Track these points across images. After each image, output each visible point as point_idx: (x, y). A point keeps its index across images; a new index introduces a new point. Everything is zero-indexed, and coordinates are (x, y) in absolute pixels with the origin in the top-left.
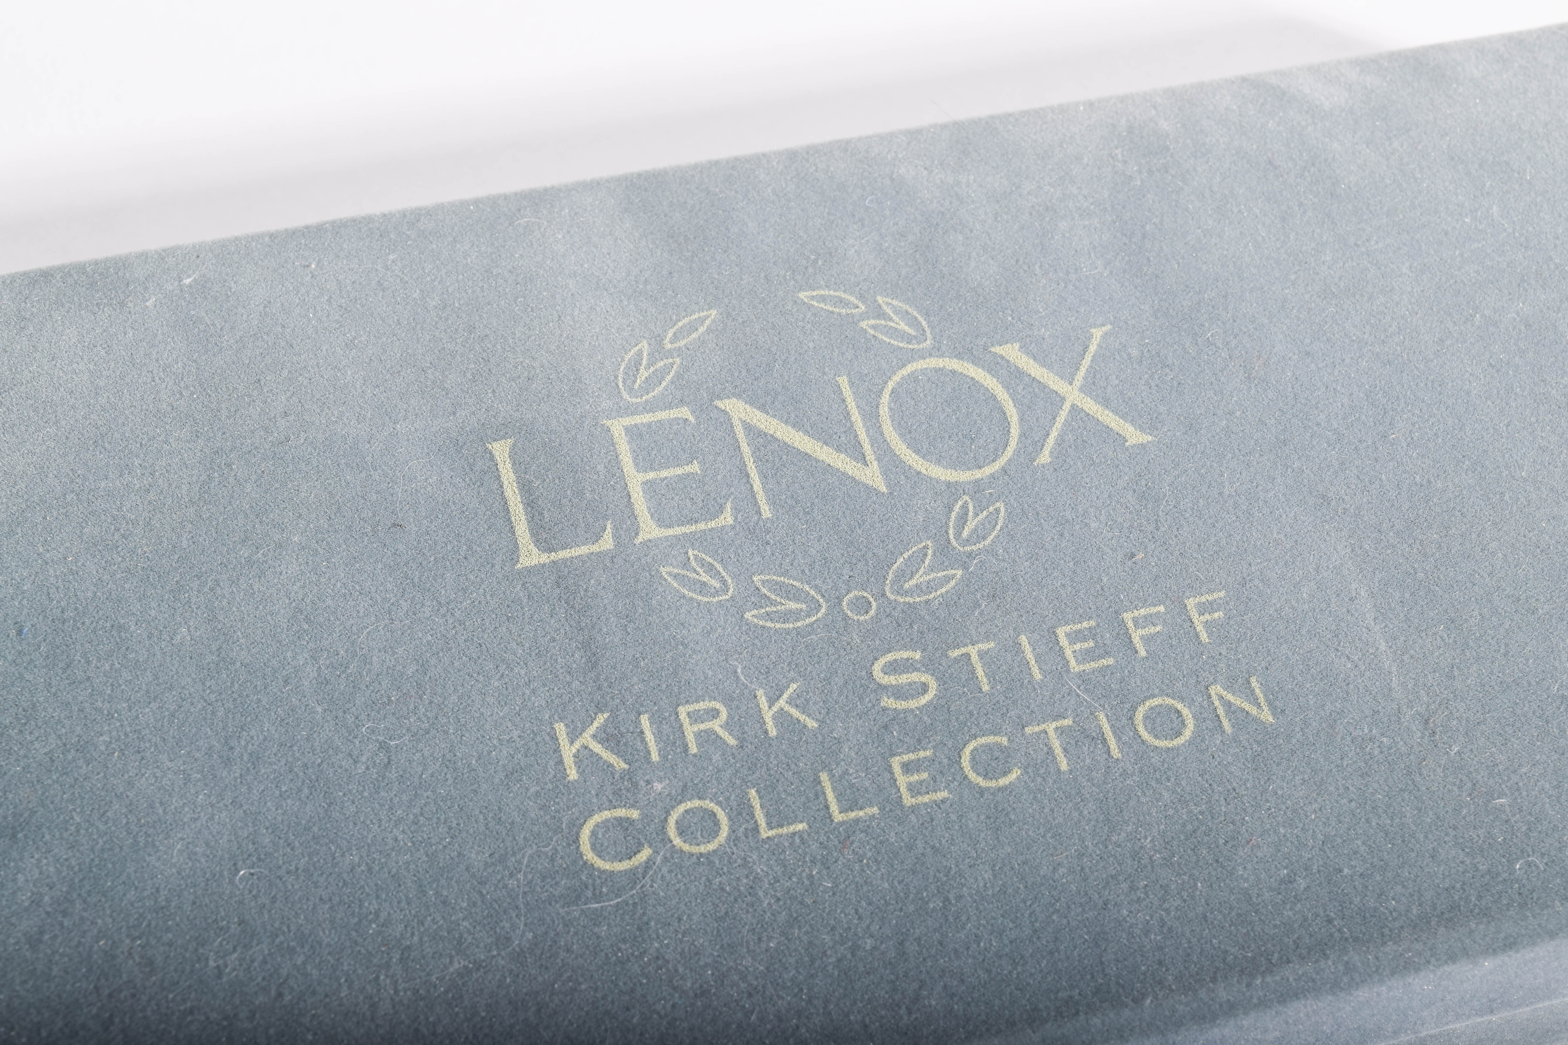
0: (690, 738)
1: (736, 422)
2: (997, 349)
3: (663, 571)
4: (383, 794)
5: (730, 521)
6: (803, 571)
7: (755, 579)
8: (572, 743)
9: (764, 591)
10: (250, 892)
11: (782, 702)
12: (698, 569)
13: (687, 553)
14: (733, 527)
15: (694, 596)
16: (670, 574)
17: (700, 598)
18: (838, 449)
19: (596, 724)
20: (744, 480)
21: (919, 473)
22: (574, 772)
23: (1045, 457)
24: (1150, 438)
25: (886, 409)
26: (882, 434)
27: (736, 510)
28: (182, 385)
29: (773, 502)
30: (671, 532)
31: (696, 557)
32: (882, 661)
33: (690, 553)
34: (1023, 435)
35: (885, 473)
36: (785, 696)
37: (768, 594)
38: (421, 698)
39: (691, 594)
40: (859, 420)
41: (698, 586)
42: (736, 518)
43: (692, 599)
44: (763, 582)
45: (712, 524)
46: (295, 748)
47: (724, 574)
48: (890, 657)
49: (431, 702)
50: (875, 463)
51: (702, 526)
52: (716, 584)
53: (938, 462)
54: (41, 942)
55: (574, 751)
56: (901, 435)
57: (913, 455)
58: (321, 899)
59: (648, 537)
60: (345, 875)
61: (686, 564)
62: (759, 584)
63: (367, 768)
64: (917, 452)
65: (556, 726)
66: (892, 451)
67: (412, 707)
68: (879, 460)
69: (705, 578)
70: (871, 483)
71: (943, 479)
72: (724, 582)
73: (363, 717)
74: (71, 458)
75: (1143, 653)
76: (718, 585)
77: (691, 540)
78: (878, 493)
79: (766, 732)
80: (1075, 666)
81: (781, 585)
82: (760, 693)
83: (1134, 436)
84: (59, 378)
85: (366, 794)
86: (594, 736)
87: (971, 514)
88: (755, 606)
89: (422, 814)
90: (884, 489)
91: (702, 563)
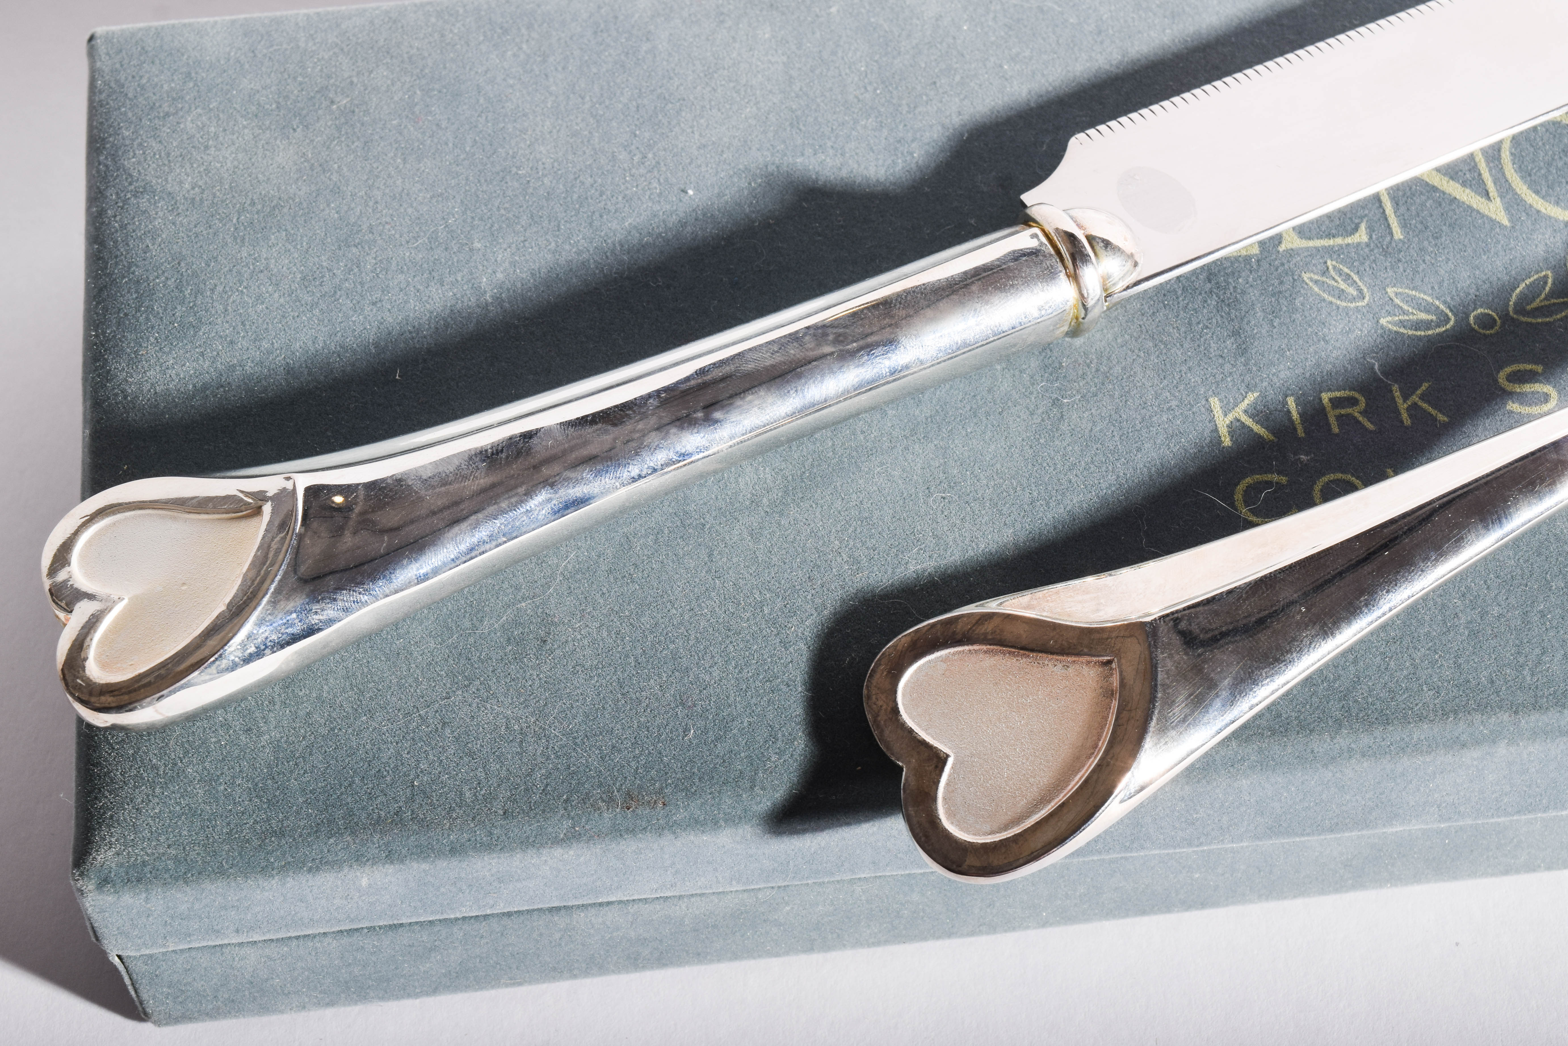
0: (1332, 420)
3: (1306, 277)
4: (1057, 442)
5: (1365, 238)
6: (1433, 288)
7: (1389, 290)
8: (1226, 415)
9: (1397, 301)
10: (943, 512)
11: (1415, 398)
12: (1337, 277)
13: (1326, 263)
14: (1368, 245)
15: (1334, 300)
16: (1311, 279)
17: (1338, 302)
18: (1464, 184)
19: (1246, 402)
20: (1377, 205)
21: (1538, 212)
22: (1228, 439)
25: (1508, 153)
26: (1504, 174)
27: (1371, 230)
28: (866, 80)
29: (1404, 225)
30: (1310, 244)
31: (1334, 267)
32: (1508, 370)
33: (1329, 263)
35: (1507, 209)
36: (1419, 392)
37: (1401, 304)
38: (1088, 366)
39: (1331, 299)
40: (1483, 160)
41: (1337, 292)
42: (1371, 237)
43: (1331, 303)
44: (1396, 294)
45: (1349, 240)
46: (978, 397)
47: (1360, 284)
48: (1514, 367)
49: (1097, 370)
50: (1498, 200)
51: (1339, 241)
52: (1352, 291)
53: (1557, 203)
54: (762, 535)
55: (1228, 422)
56: (1522, 178)
57: (1534, 195)
58: (1005, 524)
59: (1290, 246)
60: (1026, 507)
61: (1325, 272)
62: (1392, 295)
63: (1043, 420)
64: (1537, 192)
65: (1211, 400)
66: (1513, 190)
67: (1080, 372)
68: (1502, 197)
69: (1343, 285)
70: (1494, 217)
71: (1561, 218)
72: (1360, 291)
73: (1037, 377)
74: (770, 135)
76: (1355, 293)
77: (1330, 251)
78: (1501, 226)
79: (1402, 422)
81: (1413, 298)
82: (1395, 387)
84: (757, 66)
85: (1042, 441)
86: (1246, 411)
88: (1389, 313)
89: (1092, 462)
90: (1506, 222)
91: (1340, 273)
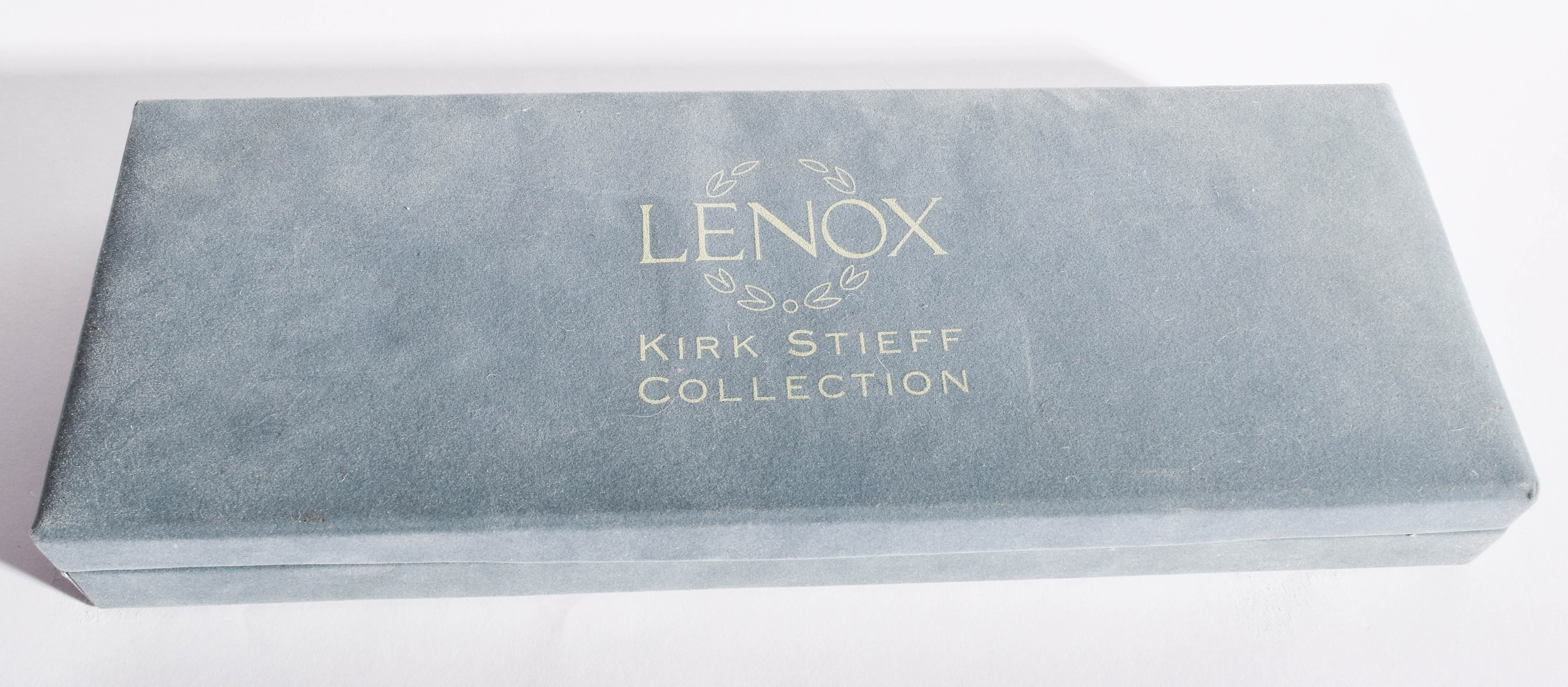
0: (699, 351)
1: (755, 214)
2: (885, 200)
3: (705, 275)
4: (559, 352)
5: (741, 258)
6: (769, 287)
7: (746, 286)
8: (646, 344)
9: (749, 292)
10: (492, 384)
11: (744, 344)
12: (721, 277)
13: (718, 269)
14: (742, 261)
15: (717, 289)
16: (708, 277)
17: (719, 290)
18: (799, 234)
19: (659, 338)
20: (753, 241)
21: (833, 251)
22: (644, 357)
23: (894, 254)
24: (946, 253)
25: (826, 219)
26: (821, 230)
27: (745, 254)
28: (512, 157)
29: (763, 253)
30: (713, 259)
31: (722, 272)
32: (794, 333)
33: (720, 269)
34: (887, 242)
35: (818, 248)
36: (746, 341)
37: (750, 294)
38: (585, 313)
39: (715, 288)
40: (812, 222)
41: (719, 285)
42: (744, 258)
43: (715, 290)
44: (749, 288)
45: (733, 258)
46: (525, 326)
47: (733, 282)
48: (798, 332)
49: (589, 316)
50: (814, 243)
51: (728, 258)
52: (727, 285)
53: (844, 247)
54: (399, 388)
55: (646, 348)
56: (830, 233)
57: (833, 242)
58: (522, 392)
59: (702, 259)
60: (534, 384)
61: (716, 275)
62: (747, 289)
63: (554, 340)
64: (835, 241)
65: (641, 336)
66: (824, 239)
67: (580, 316)
68: (816, 242)
69: (723, 282)
70: (810, 252)
71: (844, 255)
72: (732, 286)
73: (557, 317)
74: (456, 182)
75: (915, 350)
76: (728, 286)
77: (722, 264)
78: (812, 257)
79: (734, 355)
80: (882, 351)
81: (757, 291)
82: (735, 337)
83: (938, 250)
84: (459, 145)
85: (551, 351)
86: (657, 343)
87: (852, 274)
88: (743, 298)
89: (573, 364)
90: (815, 256)
91: (724, 275)
